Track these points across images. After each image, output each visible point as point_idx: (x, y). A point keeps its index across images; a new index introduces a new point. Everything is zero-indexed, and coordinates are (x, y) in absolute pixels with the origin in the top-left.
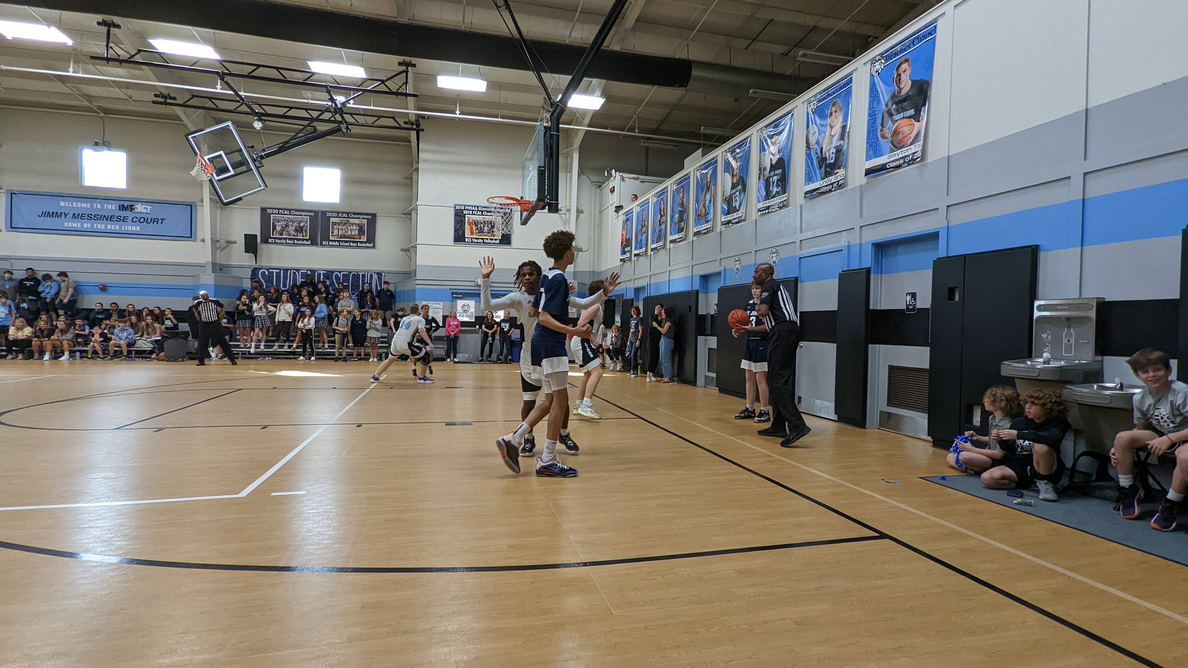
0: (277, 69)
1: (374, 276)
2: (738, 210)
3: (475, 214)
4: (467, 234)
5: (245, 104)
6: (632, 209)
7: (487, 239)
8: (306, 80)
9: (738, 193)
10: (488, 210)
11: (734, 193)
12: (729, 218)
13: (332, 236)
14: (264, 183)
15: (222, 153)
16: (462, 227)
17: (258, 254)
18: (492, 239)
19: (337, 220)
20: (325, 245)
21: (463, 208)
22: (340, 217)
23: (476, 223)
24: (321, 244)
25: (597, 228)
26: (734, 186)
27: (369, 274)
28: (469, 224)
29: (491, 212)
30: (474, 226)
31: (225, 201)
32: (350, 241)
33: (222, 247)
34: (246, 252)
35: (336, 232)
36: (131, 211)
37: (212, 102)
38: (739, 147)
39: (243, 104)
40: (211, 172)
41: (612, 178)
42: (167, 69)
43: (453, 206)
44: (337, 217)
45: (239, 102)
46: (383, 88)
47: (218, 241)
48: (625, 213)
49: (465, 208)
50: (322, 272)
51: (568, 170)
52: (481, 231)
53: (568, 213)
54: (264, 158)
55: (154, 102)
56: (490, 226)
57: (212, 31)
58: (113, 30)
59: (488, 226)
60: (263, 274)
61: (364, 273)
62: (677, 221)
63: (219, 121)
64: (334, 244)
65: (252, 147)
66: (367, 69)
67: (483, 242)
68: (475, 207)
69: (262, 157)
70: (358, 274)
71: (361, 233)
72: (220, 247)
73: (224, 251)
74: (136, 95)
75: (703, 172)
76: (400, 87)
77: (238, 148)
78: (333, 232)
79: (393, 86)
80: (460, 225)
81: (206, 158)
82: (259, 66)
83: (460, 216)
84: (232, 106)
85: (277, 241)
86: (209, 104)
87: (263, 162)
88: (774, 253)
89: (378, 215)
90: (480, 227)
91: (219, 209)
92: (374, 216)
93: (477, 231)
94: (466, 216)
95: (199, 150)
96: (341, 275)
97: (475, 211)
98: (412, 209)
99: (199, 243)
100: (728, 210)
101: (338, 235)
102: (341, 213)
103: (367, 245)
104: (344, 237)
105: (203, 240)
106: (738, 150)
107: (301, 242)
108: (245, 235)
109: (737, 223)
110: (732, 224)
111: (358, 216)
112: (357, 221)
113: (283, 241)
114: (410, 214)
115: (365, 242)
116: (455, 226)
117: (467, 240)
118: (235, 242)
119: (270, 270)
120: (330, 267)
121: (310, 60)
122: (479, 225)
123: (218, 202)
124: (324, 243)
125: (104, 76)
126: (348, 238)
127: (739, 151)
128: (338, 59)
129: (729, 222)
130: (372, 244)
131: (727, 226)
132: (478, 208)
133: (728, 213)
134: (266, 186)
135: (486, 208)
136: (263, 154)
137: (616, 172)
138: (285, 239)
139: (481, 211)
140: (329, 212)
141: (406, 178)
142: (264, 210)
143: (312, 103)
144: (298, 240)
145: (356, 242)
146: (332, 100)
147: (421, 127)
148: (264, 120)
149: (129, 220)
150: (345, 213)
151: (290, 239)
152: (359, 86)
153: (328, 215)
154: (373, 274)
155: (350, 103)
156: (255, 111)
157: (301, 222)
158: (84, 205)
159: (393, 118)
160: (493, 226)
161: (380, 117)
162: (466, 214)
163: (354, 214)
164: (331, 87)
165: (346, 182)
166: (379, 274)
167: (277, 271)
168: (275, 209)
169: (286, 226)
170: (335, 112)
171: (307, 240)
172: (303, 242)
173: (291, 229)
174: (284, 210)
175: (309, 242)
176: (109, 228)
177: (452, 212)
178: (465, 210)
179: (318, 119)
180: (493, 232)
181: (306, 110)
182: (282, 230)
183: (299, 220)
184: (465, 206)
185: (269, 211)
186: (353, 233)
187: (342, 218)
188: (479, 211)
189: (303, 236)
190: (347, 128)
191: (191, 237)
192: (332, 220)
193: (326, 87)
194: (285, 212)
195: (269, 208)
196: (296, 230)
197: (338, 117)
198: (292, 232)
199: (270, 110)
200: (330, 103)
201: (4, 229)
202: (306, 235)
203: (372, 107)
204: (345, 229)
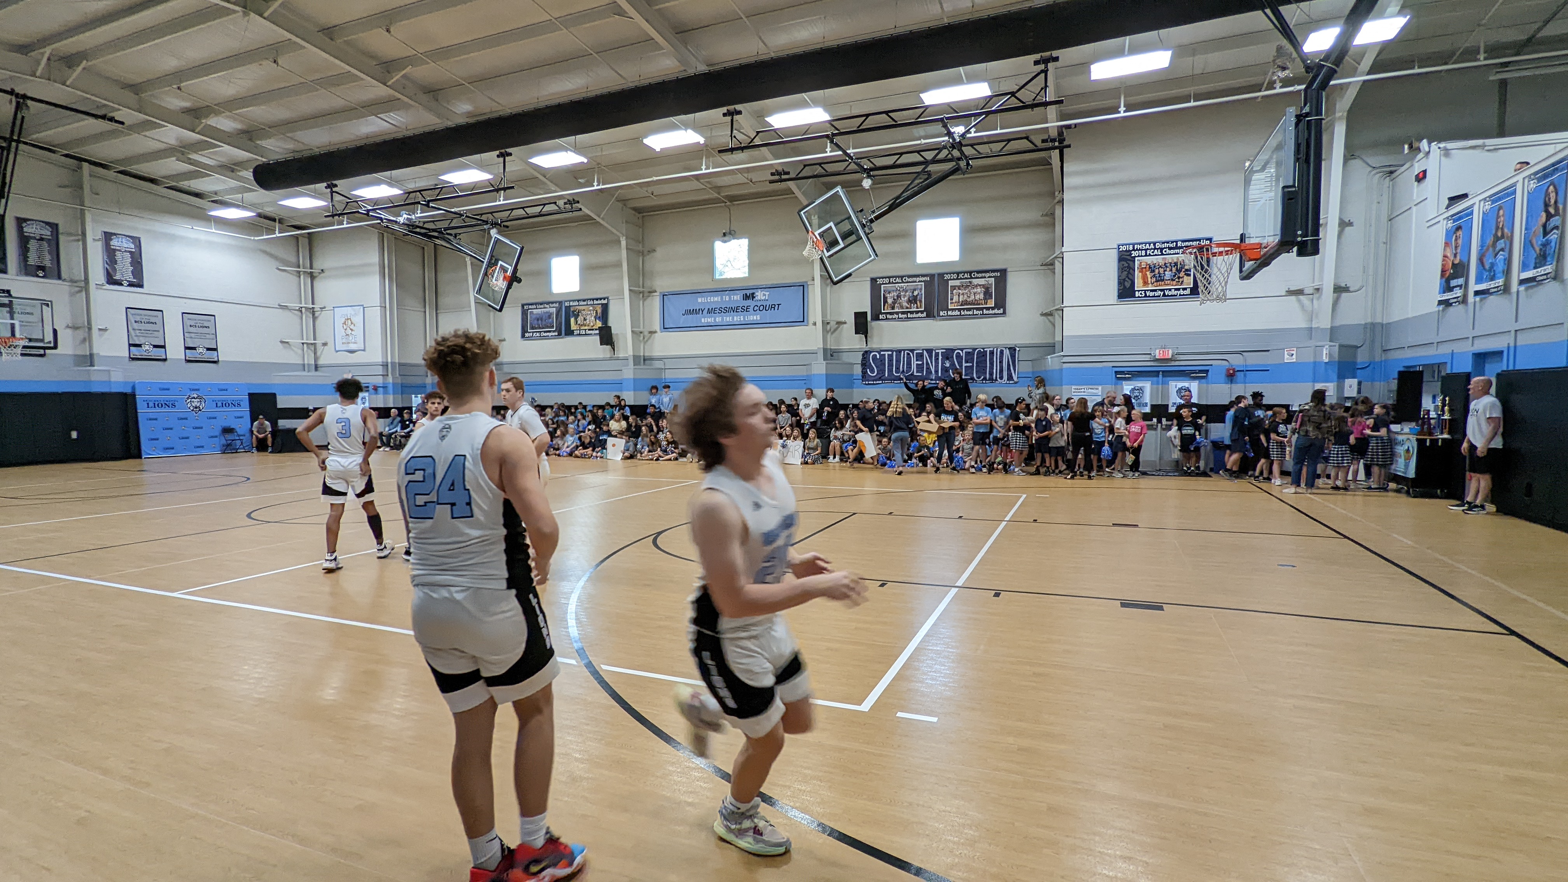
0: (887, 113)
1: (1005, 352)
3: (1150, 255)
4: (1138, 285)
5: (853, 161)
7: (1170, 290)
8: (919, 117)
10: (1171, 245)
13: (951, 304)
14: (875, 252)
15: (832, 224)
16: (1130, 275)
17: (869, 335)
18: (1178, 289)
19: (957, 283)
20: (943, 316)
21: (1131, 248)
22: (961, 279)
23: (1152, 268)
24: (939, 315)
27: (999, 350)
28: (1141, 270)
29: (1177, 248)
30: (1148, 273)
31: (835, 280)
32: (974, 309)
33: (832, 330)
34: (856, 333)
35: (955, 299)
36: (753, 300)
37: (823, 168)
39: (851, 162)
40: (822, 249)
41: (1421, 155)
42: (781, 145)
43: (1116, 247)
44: (957, 279)
45: (848, 161)
46: (1012, 103)
47: (828, 323)
49: (1134, 247)
50: (940, 351)
52: (1160, 279)
54: (874, 222)
55: (771, 182)
56: (1174, 269)
58: (736, 118)
59: (1171, 270)
60: (874, 357)
61: (992, 349)
63: (828, 189)
64: (954, 313)
65: (862, 211)
66: (993, 84)
67: (1164, 295)
68: (1150, 244)
69: (871, 221)
70: (984, 351)
71: (987, 297)
72: (830, 329)
73: (834, 335)
74: (757, 178)
76: (1037, 96)
77: (847, 216)
78: (952, 299)
79: (1026, 96)
80: (1126, 273)
81: (817, 233)
82: (867, 116)
83: (1126, 260)
84: (839, 168)
85: (889, 316)
86: (820, 171)
87: (873, 226)
89: (1008, 270)
90: (1159, 273)
91: (829, 289)
92: (1004, 272)
93: (1154, 279)
94: (1136, 259)
95: (811, 226)
96: (963, 354)
97: (1150, 249)
98: (1056, 257)
99: (811, 326)
101: (959, 302)
102: (961, 273)
103: (996, 311)
104: (966, 304)
105: (815, 324)
107: (915, 315)
108: (855, 313)
111: (983, 275)
112: (982, 282)
113: (895, 316)
114: (1052, 264)
115: (993, 308)
116: (1119, 276)
117: (1137, 294)
118: (845, 323)
119: (882, 353)
120: (951, 344)
121: (923, 93)
122: (1157, 271)
123: (828, 282)
124: (942, 313)
125: (730, 166)
126: (972, 305)
128: (957, 81)
130: (1002, 309)
132: (1154, 244)
134: (876, 255)
135: (1168, 243)
136: (873, 217)
137: (1429, 143)
138: (897, 313)
139: (1159, 248)
140: (947, 274)
141: (1046, 215)
142: (873, 280)
143: (925, 144)
144: (912, 313)
145: (982, 309)
146: (950, 134)
147: (1065, 143)
148: (874, 176)
149: (751, 309)
150: (967, 272)
151: (903, 313)
152: (981, 109)
153: (947, 277)
154: (1004, 349)
155: (971, 133)
156: (863, 167)
157: (915, 290)
158: (716, 299)
159: (1027, 138)
160: (1179, 269)
161: (1009, 141)
162: (1135, 257)
163: (978, 272)
164: (948, 118)
165: (967, 232)
166: (1012, 350)
167: (890, 353)
168: (885, 278)
169: (899, 297)
170: (953, 147)
171: (922, 312)
172: (917, 316)
173: (904, 300)
174: (896, 277)
175: (925, 315)
176: (735, 319)
177: (1114, 255)
178: (1135, 251)
179: (934, 161)
180: (1179, 278)
181: (918, 152)
182: (894, 303)
183: (912, 288)
184: (1134, 245)
185: (879, 281)
186: (977, 297)
187: (964, 279)
188: (1158, 249)
189: (917, 308)
190: (968, 164)
191: (803, 321)
192: (951, 283)
193: (942, 120)
194: (898, 280)
195: (880, 278)
196: (909, 301)
197: (956, 153)
198: (905, 304)
199: (879, 162)
200: (946, 138)
201: (658, 330)
202: (921, 307)
203: (999, 131)
204: (967, 293)
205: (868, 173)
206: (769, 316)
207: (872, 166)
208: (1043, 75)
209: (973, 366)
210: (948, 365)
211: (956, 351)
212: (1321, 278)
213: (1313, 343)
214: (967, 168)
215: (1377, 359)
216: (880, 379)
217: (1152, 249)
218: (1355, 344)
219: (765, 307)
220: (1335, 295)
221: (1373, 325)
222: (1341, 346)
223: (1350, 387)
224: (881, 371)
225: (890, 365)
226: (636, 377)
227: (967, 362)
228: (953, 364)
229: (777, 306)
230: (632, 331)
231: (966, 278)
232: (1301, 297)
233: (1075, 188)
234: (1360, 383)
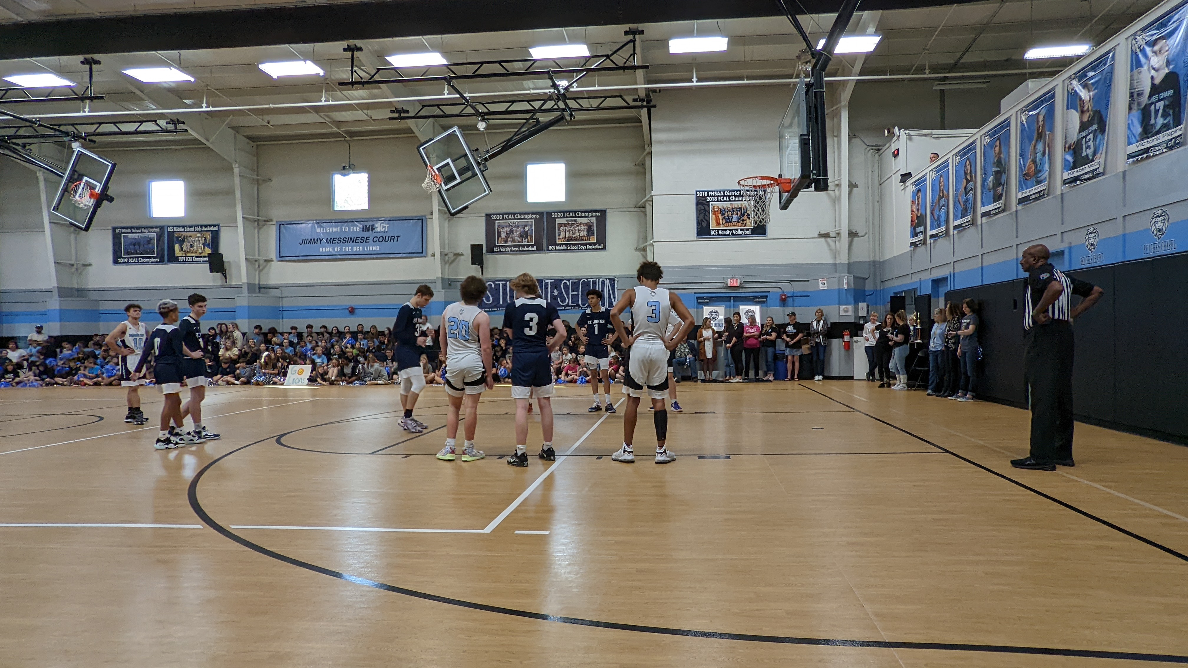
0: (500, 62)
1: (605, 282)
2: (1092, 161)
3: (721, 201)
4: (713, 225)
5: (470, 105)
6: (925, 175)
7: (737, 230)
8: (528, 69)
9: (1091, 136)
10: (736, 194)
11: (1085, 137)
12: (1075, 173)
13: (558, 239)
14: (489, 187)
15: (449, 160)
16: (706, 217)
17: (484, 266)
18: (743, 230)
19: (564, 221)
20: (551, 250)
21: (706, 195)
22: (567, 217)
23: (722, 211)
24: (548, 250)
25: (876, 204)
26: (1083, 127)
27: (601, 280)
28: (714, 213)
29: (741, 196)
30: (720, 215)
31: (453, 211)
32: (579, 244)
33: (450, 261)
34: (473, 263)
35: (562, 235)
36: (372, 232)
37: (440, 109)
38: (1093, 69)
39: (467, 106)
40: (440, 182)
41: (895, 138)
42: (401, 84)
43: (694, 193)
44: (564, 217)
45: (464, 104)
46: (608, 64)
47: (446, 255)
48: (915, 182)
49: (708, 194)
50: (549, 281)
51: (835, 134)
52: (729, 221)
53: (837, 188)
54: (488, 160)
55: (391, 119)
56: (739, 213)
57: (440, 36)
58: (357, 54)
59: (737, 214)
61: (595, 280)
62: (991, 185)
63: (445, 128)
64: (561, 248)
65: (477, 150)
66: (591, 46)
67: (732, 234)
68: (720, 192)
69: (486, 160)
70: (588, 281)
71: (590, 234)
72: (448, 260)
73: (453, 265)
74: (377, 114)
75: (1031, 113)
76: (627, 60)
77: (463, 153)
78: (559, 235)
79: (619, 59)
80: (703, 214)
81: (435, 168)
82: (482, 63)
83: (702, 204)
84: (456, 110)
85: (502, 249)
86: (437, 112)
87: (488, 165)
88: (1158, 216)
89: (608, 211)
90: (728, 216)
91: (447, 221)
92: (603, 213)
93: (724, 221)
94: (710, 203)
95: (429, 161)
96: (569, 284)
97: (721, 196)
98: (647, 201)
99: (429, 258)
100: (1074, 162)
101: (565, 238)
102: (567, 212)
103: (598, 246)
104: (572, 240)
105: (433, 255)
106: (1091, 74)
107: (526, 249)
108: (472, 246)
109: (1089, 179)
110: (1081, 181)
111: (586, 214)
112: (585, 220)
113: (509, 249)
114: (644, 207)
115: (595, 244)
116: (697, 217)
117: (712, 233)
118: (462, 255)
119: (496, 283)
120: (558, 275)
121: (532, 47)
122: (726, 214)
123: (445, 213)
124: (550, 248)
125: (350, 100)
126: (576, 241)
127: (1093, 73)
128: (560, 40)
129: (1076, 179)
130: (602, 245)
131: (1073, 184)
132: (724, 192)
133: (1074, 167)
134: (491, 190)
135: (734, 191)
136: (487, 156)
137: (899, 130)
138: (510, 246)
139: (728, 196)
140: (555, 213)
141: (638, 165)
142: (488, 216)
143: (533, 93)
144: (523, 246)
145: (585, 244)
146: (555, 86)
147: (652, 103)
148: (488, 120)
149: (371, 240)
150: (572, 212)
151: (515, 246)
152: (582, 66)
153: (554, 215)
154: (605, 280)
155: (573, 87)
156: (478, 111)
157: (526, 226)
158: (335, 230)
159: (621, 97)
160: (743, 213)
161: (606, 97)
162: (710, 201)
163: (582, 212)
164: (553, 72)
165: (571, 176)
166: (612, 280)
167: (504, 283)
168: (499, 214)
169: (511, 231)
170: (559, 99)
171: (532, 246)
172: (528, 249)
173: (516, 235)
174: (509, 214)
175: (534, 248)
176: (354, 249)
177: (693, 200)
178: (709, 197)
179: (541, 110)
180: (743, 220)
181: (528, 101)
182: (508, 236)
183: (524, 224)
184: (708, 192)
185: (494, 217)
186: (581, 234)
187: (569, 217)
188: (726, 196)
189: (528, 242)
190: (571, 115)
191: (422, 252)
192: (558, 221)
193: (548, 72)
194: (510, 217)
195: (494, 215)
196: (521, 236)
197: (561, 105)
198: (517, 239)
199: (493, 108)
200: (552, 90)
201: (274, 259)
202: (531, 241)
203: (597, 88)
204: (572, 230)
205: (482, 116)
206: (388, 247)
207: (487, 111)
208: (632, 44)
209: (579, 293)
210: (556, 293)
211: (564, 282)
212: (840, 226)
213: (837, 275)
214: (571, 119)
215: (878, 288)
216: (495, 307)
217: (722, 196)
218: (864, 276)
219: (384, 239)
220: (850, 238)
221: (874, 262)
222: (854, 277)
223: (862, 309)
224: (496, 299)
225: (505, 293)
226: (250, 304)
227: (573, 291)
228: (560, 293)
229: (396, 238)
230: (246, 259)
231: (571, 217)
232: (829, 240)
233: (660, 142)
234: (868, 306)
